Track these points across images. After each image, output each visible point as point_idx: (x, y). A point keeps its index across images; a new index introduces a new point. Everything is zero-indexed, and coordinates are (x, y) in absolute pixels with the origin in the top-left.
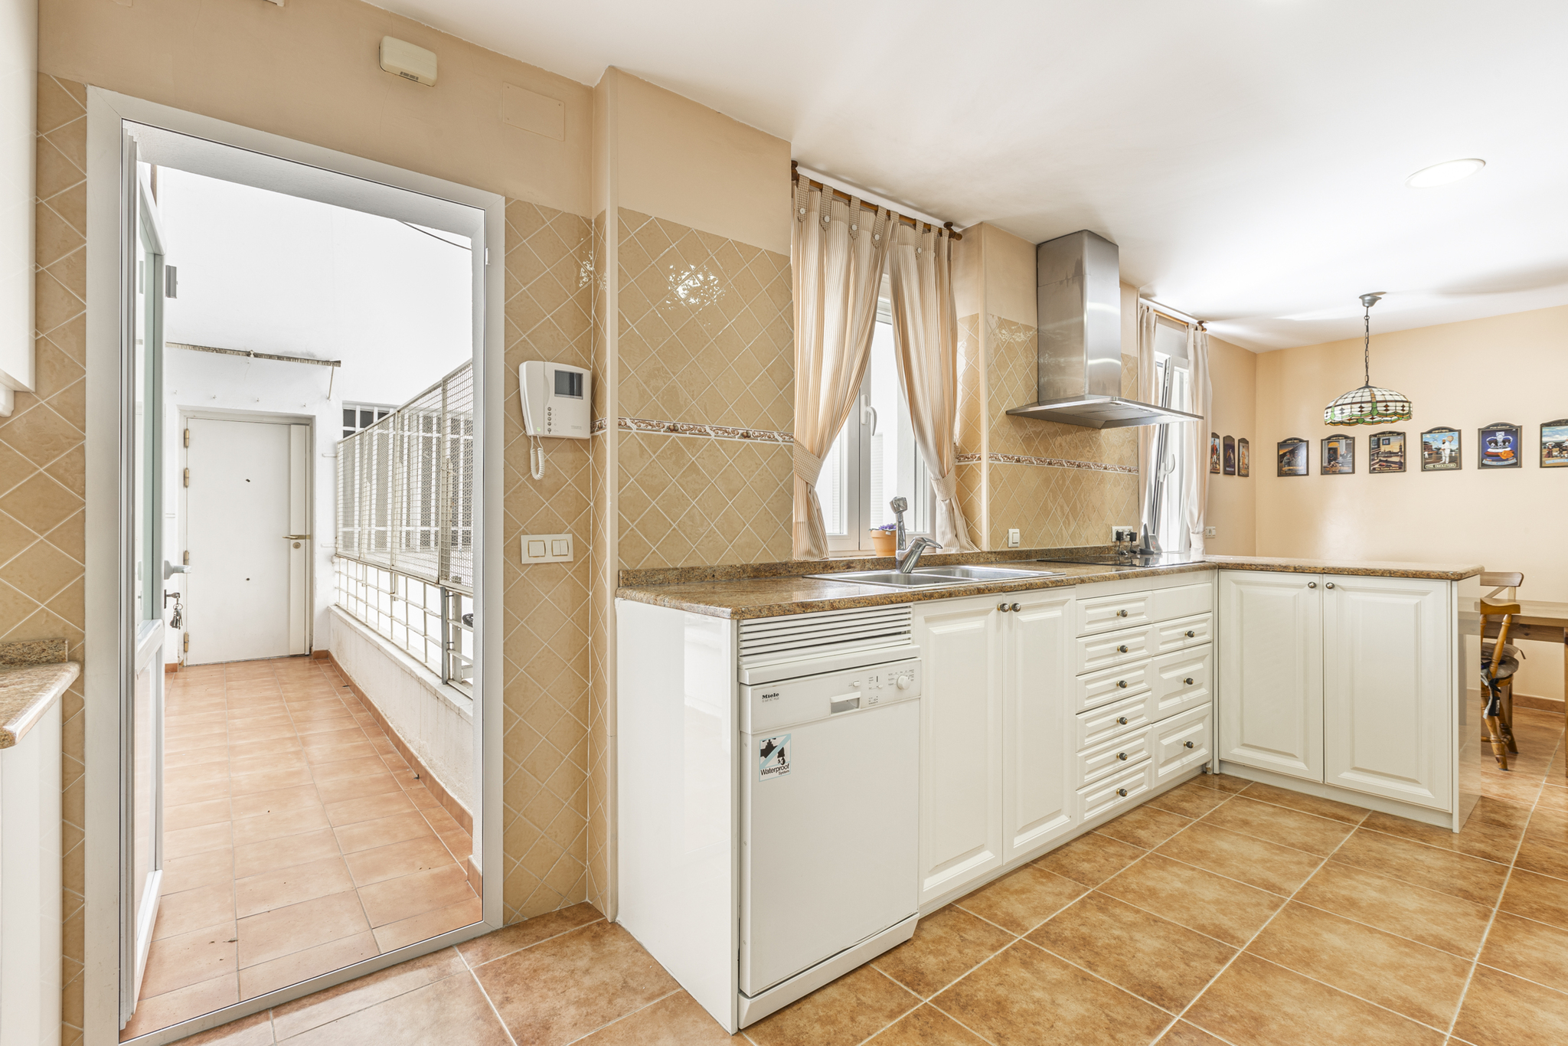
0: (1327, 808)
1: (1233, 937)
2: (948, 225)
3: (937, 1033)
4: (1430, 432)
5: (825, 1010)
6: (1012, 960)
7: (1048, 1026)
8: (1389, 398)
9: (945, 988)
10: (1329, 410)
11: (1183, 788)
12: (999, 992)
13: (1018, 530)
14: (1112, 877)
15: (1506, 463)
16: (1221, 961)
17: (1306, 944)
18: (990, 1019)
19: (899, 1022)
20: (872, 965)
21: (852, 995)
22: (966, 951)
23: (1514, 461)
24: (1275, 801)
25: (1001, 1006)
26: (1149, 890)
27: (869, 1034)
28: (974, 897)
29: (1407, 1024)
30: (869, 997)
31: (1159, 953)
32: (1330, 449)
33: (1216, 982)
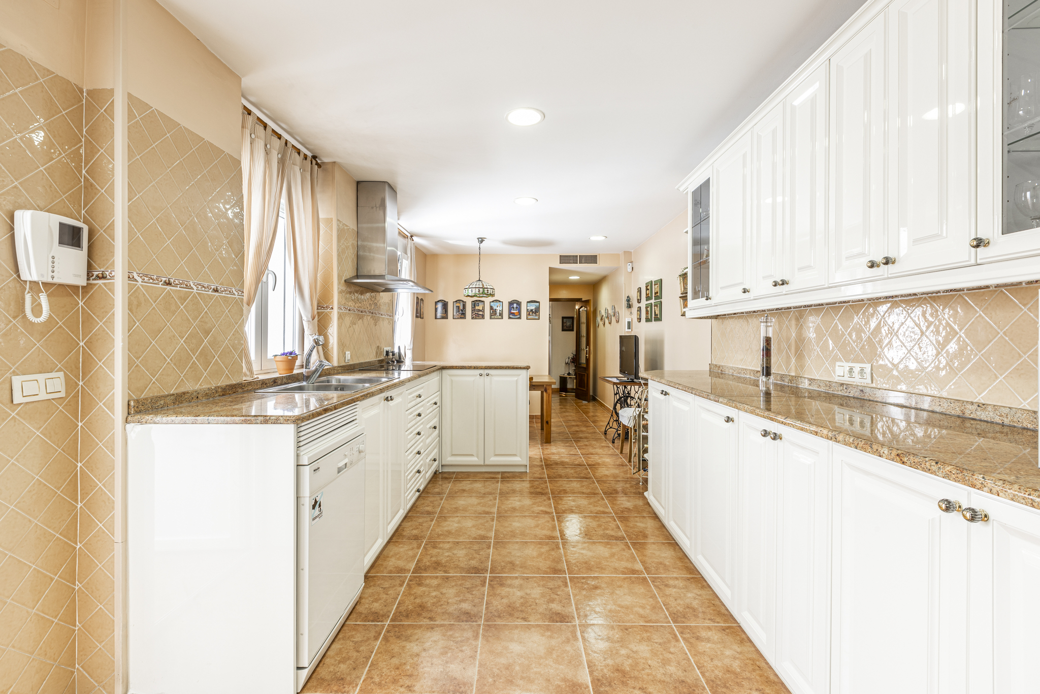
0: (486, 476)
1: (487, 537)
2: (314, 157)
3: (404, 633)
4: (493, 302)
5: (339, 656)
6: (413, 586)
7: (446, 604)
8: (488, 287)
9: (392, 613)
10: (466, 290)
11: (431, 483)
12: (417, 602)
13: (349, 352)
14: (429, 532)
15: (517, 317)
16: (489, 547)
17: (509, 529)
18: (421, 614)
19: (382, 639)
20: (346, 623)
21: (348, 642)
22: (389, 593)
23: (518, 316)
24: (469, 478)
25: (422, 607)
26: (447, 532)
27: (372, 652)
28: (374, 567)
29: (549, 543)
30: (358, 637)
31: (467, 555)
32: (457, 306)
33: (492, 556)
